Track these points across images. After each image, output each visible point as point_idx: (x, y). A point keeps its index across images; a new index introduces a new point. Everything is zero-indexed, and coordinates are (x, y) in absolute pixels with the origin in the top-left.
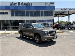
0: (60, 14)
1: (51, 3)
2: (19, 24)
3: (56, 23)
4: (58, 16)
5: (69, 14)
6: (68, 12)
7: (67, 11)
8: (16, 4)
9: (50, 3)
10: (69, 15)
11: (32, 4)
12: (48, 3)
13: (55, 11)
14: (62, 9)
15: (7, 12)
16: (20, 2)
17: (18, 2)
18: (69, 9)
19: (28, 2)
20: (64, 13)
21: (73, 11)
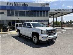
0: (55, 15)
2: (16, 24)
3: (51, 23)
4: (53, 16)
8: (12, 4)
9: (45, 4)
11: (28, 4)
12: (43, 4)
14: (56, 10)
15: (3, 12)
18: (62, 10)
19: (24, 3)
20: (58, 14)
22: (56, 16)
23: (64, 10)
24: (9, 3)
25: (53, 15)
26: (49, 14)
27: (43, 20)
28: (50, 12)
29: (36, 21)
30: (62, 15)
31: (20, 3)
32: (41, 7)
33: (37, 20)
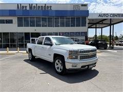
4: (94, 26)
5: (112, 23)
6: (111, 19)
7: (109, 18)
8: (26, 7)
9: (80, 5)
11: (51, 7)
12: (77, 5)
13: (89, 17)
14: (100, 15)
15: (12, 20)
16: (32, 4)
17: (30, 4)
18: (112, 16)
19: (45, 4)
20: (104, 22)
21: (118, 18)
25: (96, 24)
26: (87, 22)
27: (76, 33)
28: (88, 19)
29: (63, 34)
31: (38, 5)
32: (74, 11)
33: (65, 33)
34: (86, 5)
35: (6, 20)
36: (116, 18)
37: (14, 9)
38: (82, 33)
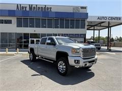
0: (96, 25)
1: (82, 8)
2: (30, 39)
3: (90, 39)
4: (93, 28)
5: (110, 25)
6: (109, 22)
7: (107, 20)
8: (26, 8)
9: (80, 8)
10: (111, 27)
11: (51, 8)
12: (77, 8)
13: (88, 20)
14: (98, 18)
15: (11, 21)
16: (32, 5)
17: (29, 5)
18: (110, 19)
19: (45, 6)
20: (102, 24)
21: (115, 21)
22: (99, 28)
23: (112, 18)
24: (20, 5)
25: (94, 26)
26: (87, 24)
27: (75, 34)
28: (88, 22)
29: (63, 35)
30: (109, 27)
31: (38, 6)
32: (73, 13)
33: (65, 34)
34: (85, 8)
35: (5, 21)
36: (114, 21)
37: (13, 9)
38: (81, 35)
